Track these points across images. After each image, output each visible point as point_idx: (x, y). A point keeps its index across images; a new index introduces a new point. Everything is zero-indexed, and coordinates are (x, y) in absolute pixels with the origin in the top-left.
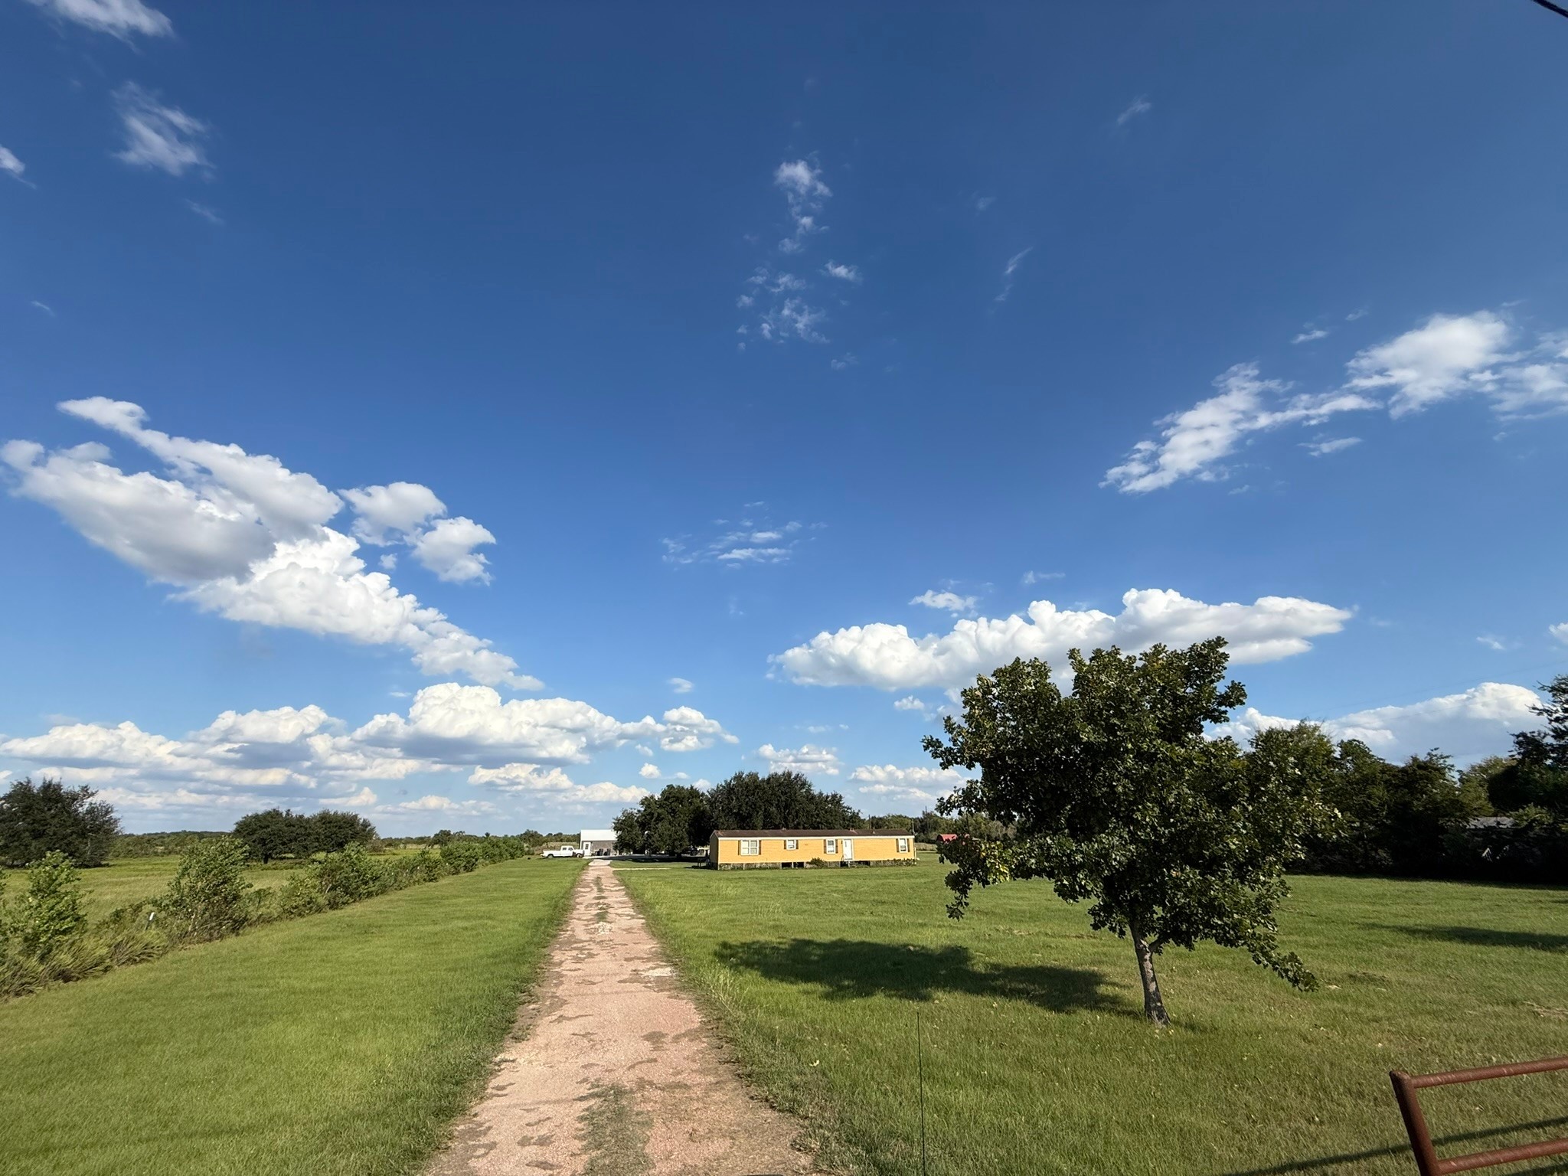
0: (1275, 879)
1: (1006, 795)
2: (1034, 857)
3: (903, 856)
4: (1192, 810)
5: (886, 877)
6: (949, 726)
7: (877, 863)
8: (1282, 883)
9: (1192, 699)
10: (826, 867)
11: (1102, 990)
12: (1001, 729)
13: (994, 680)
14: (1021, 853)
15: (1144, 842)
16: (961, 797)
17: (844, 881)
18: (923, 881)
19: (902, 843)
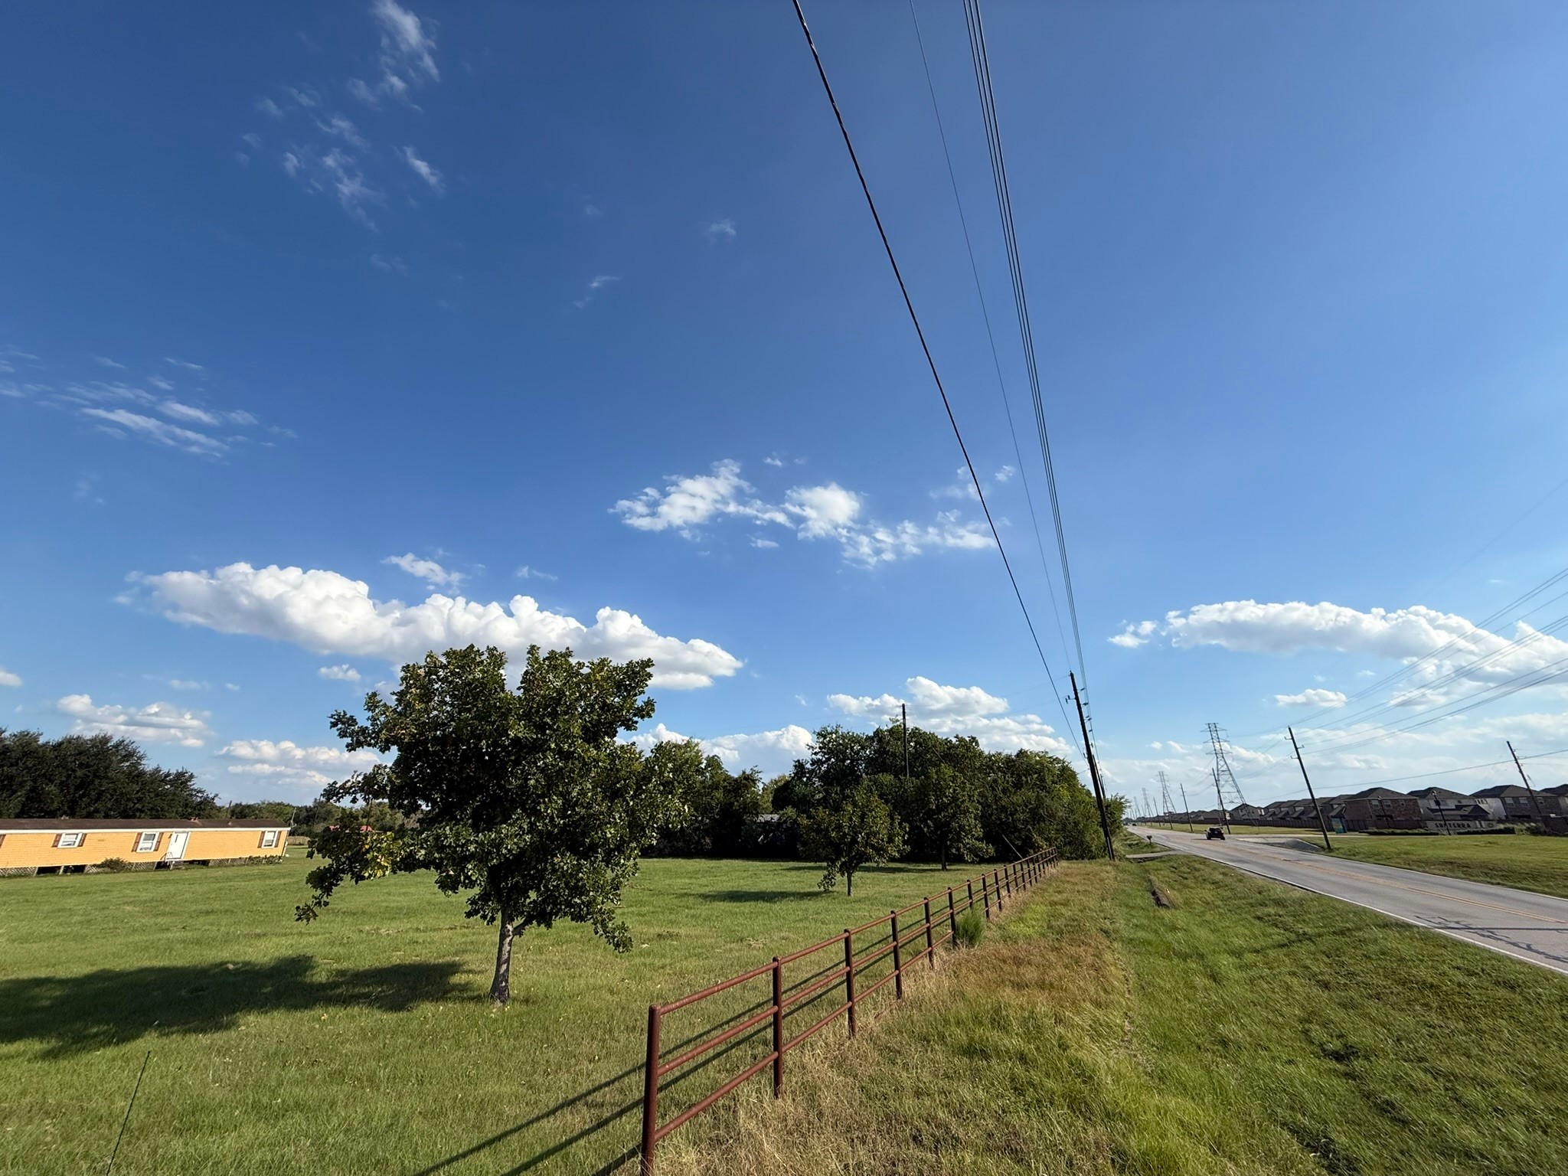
0: (632, 862)
1: (417, 782)
2: (425, 848)
3: (264, 852)
4: (588, 803)
5: (228, 879)
6: (372, 702)
7: (221, 863)
8: (635, 864)
9: (617, 708)
10: (130, 871)
11: (457, 979)
12: (435, 713)
13: (444, 660)
14: (413, 845)
15: (540, 833)
16: (359, 782)
17: (156, 888)
18: (283, 881)
19: (269, 836)
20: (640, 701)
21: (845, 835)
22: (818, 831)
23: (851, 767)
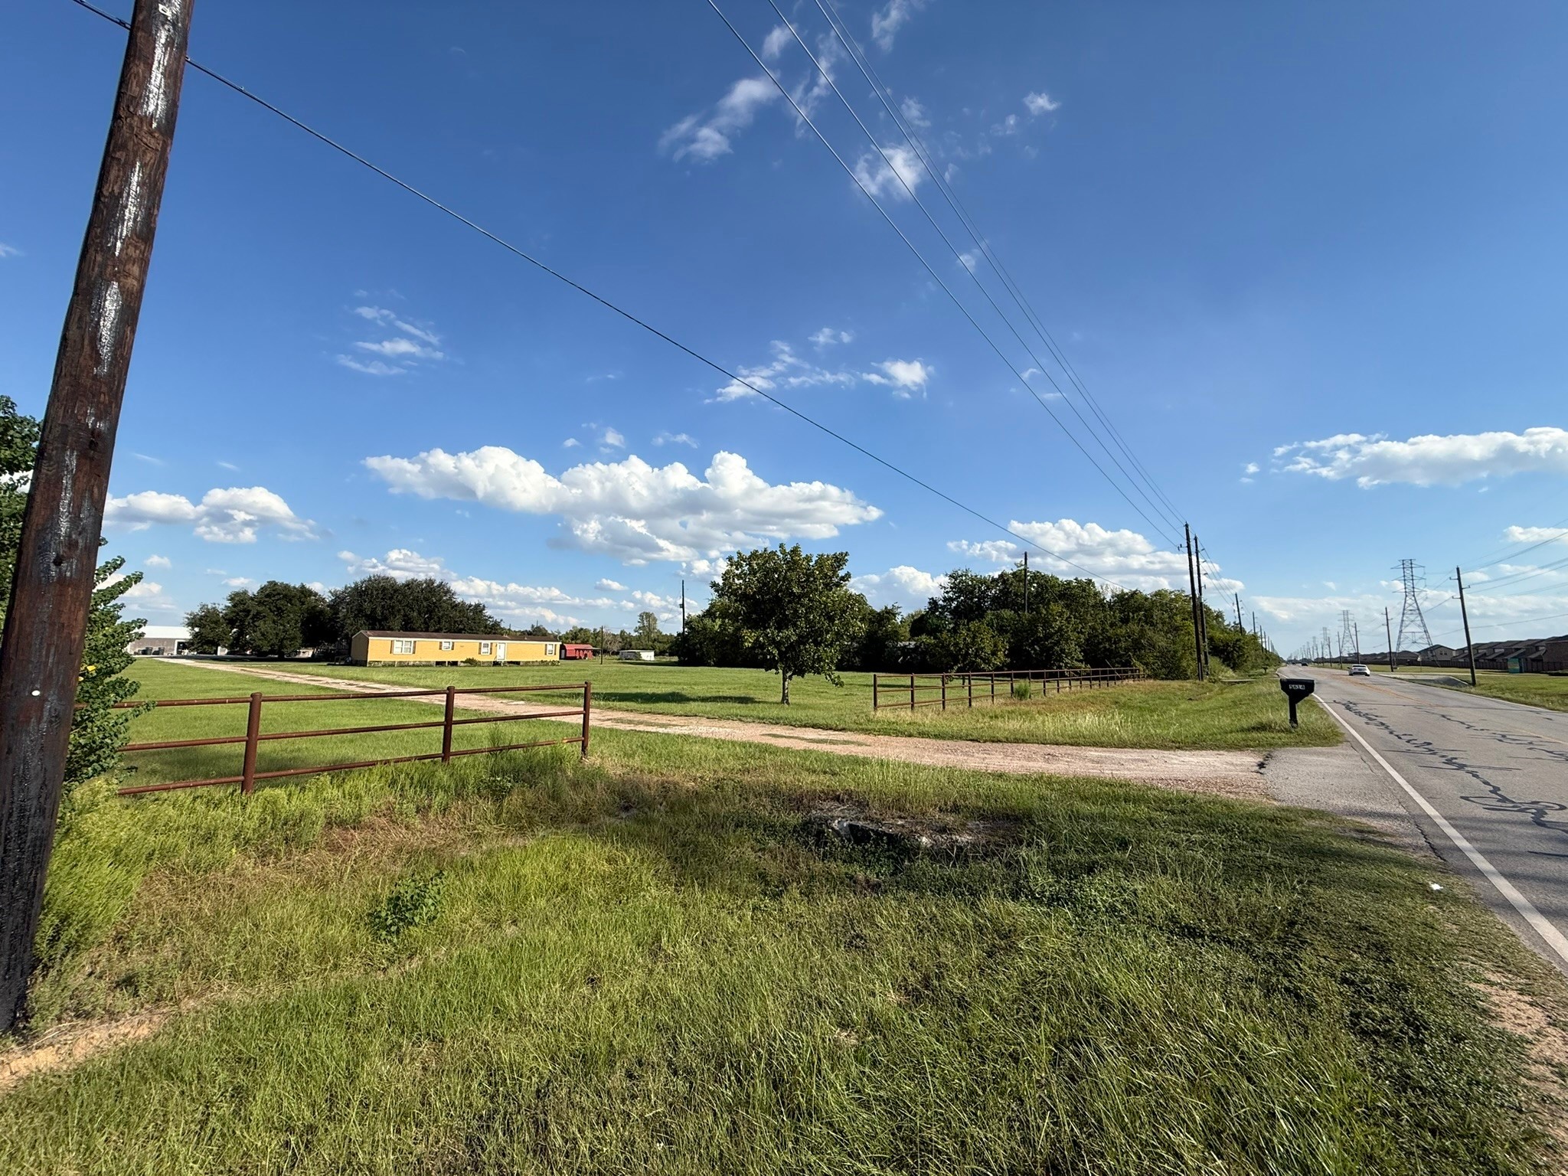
3: (549, 658)
7: (527, 664)
10: (480, 665)
19: (550, 648)
20: (841, 573)
21: (961, 649)
22: (942, 647)
23: (978, 604)
